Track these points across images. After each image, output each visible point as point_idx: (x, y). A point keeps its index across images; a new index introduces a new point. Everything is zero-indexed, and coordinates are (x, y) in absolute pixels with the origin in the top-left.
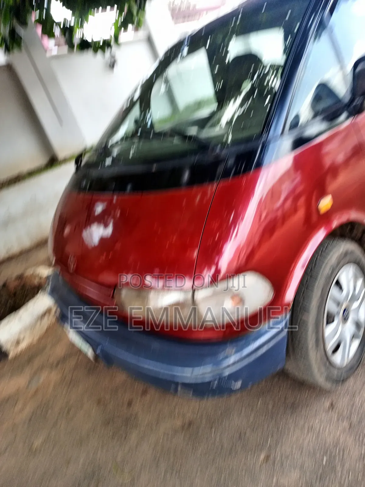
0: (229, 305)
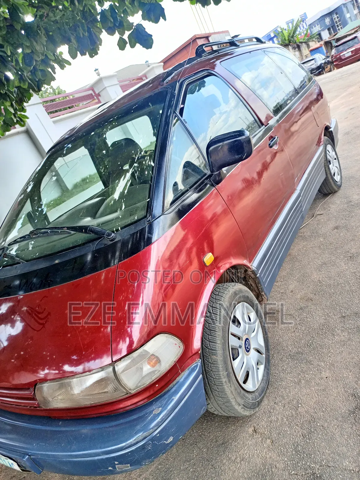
0: (147, 368)
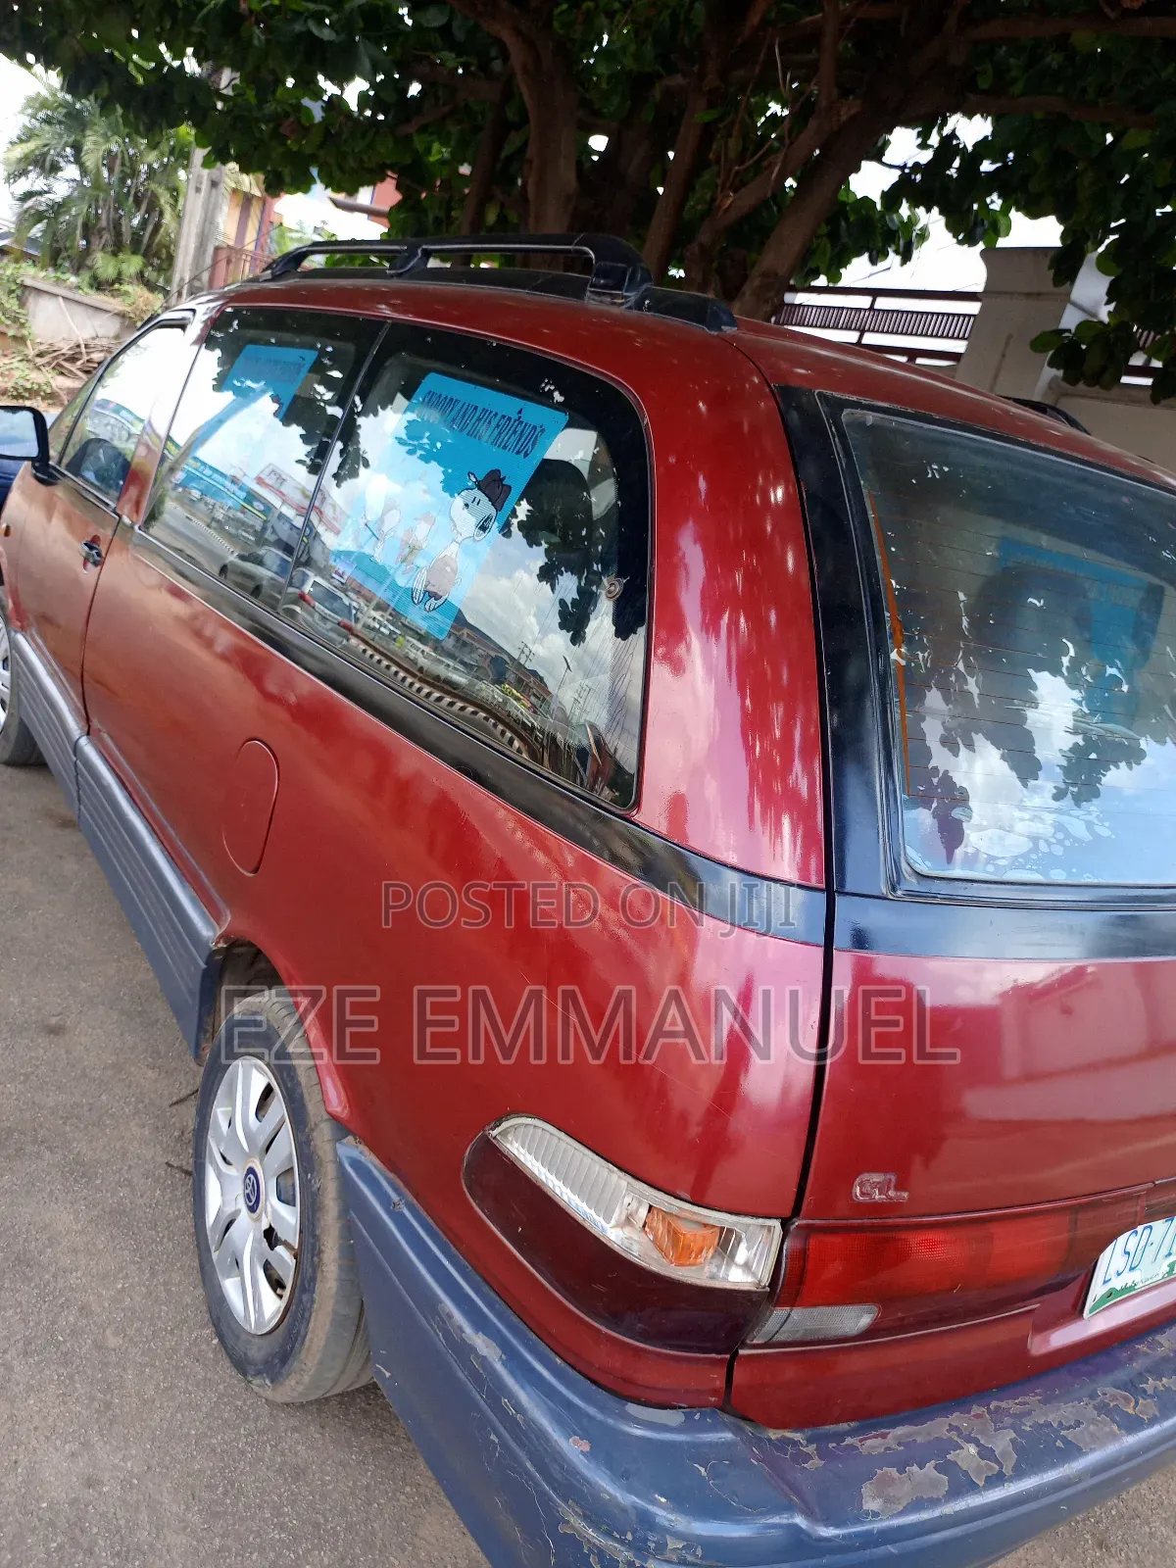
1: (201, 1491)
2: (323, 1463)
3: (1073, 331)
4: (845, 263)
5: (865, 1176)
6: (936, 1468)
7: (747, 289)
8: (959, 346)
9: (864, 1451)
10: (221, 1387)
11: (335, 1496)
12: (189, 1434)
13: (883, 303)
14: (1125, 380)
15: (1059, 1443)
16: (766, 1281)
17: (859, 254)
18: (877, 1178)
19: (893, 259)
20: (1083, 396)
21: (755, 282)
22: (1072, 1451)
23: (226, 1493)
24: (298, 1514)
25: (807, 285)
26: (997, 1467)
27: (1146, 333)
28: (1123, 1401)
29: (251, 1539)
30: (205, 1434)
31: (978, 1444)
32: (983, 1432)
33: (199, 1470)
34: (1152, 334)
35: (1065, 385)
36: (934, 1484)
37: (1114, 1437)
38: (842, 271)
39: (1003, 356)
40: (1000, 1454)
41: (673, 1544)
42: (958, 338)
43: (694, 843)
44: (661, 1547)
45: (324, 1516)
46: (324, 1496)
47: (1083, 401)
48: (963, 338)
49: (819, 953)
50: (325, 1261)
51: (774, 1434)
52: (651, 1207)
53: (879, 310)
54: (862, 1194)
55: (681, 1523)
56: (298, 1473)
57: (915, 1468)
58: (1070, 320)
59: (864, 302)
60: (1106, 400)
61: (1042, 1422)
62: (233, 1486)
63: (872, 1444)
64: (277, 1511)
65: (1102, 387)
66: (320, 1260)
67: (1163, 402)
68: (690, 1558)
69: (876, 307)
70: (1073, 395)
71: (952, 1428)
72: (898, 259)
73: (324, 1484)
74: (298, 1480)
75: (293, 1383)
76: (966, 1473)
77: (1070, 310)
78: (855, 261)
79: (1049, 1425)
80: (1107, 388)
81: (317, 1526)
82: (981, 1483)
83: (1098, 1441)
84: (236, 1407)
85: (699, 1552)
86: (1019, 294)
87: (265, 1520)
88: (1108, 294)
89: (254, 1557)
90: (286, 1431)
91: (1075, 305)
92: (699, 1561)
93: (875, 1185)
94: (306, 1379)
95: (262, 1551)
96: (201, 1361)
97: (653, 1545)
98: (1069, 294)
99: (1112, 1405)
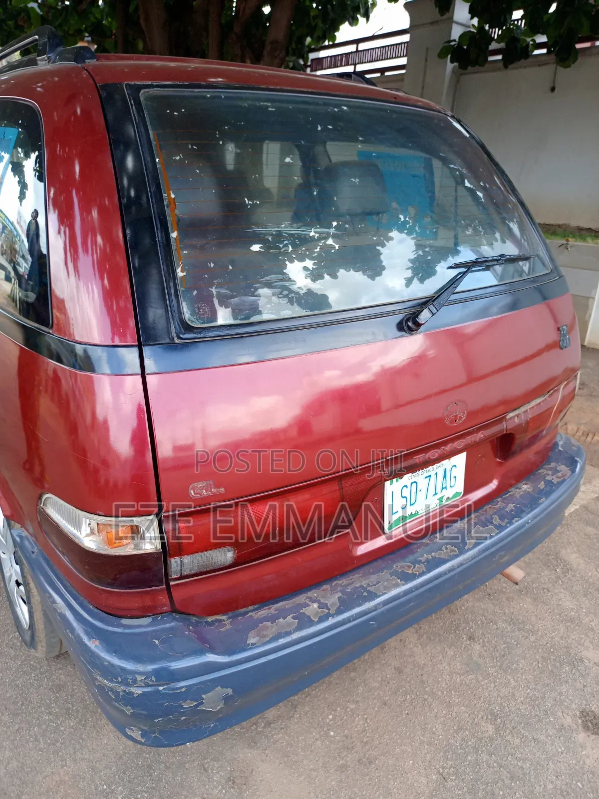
1: (10, 705)
2: (73, 681)
3: (457, 40)
4: (337, 29)
5: (195, 485)
6: (293, 618)
7: (265, 53)
8: (403, 61)
9: (255, 617)
10: (23, 657)
11: (78, 694)
12: (5, 681)
13: (363, 46)
14: (491, 58)
15: (365, 594)
16: (159, 546)
17: (343, 22)
18: (201, 484)
19: (362, 20)
20: (472, 73)
21: (268, 48)
22: (372, 596)
23: (22, 705)
24: (58, 706)
25: (320, 46)
26: (327, 611)
27: (494, 30)
28: (407, 568)
29: (34, 722)
30: (14, 679)
31: (319, 602)
32: (323, 597)
33: (10, 697)
34: (497, 29)
35: (460, 70)
36: (289, 625)
37: (397, 585)
38: (336, 34)
39: (426, 60)
40: (330, 605)
41: (139, 678)
42: (401, 57)
43: (78, 338)
44: (135, 681)
45: (72, 704)
46: (72, 696)
47: (471, 76)
48: (403, 56)
49: (139, 378)
50: (31, 588)
51: (210, 619)
52: (97, 523)
53: (361, 51)
54: (196, 494)
55: (141, 668)
56: (60, 688)
57: (281, 620)
58: (456, 33)
59: (352, 48)
60: (481, 72)
61: (358, 585)
62: (26, 700)
63: (263, 613)
64: (48, 707)
65: (480, 65)
66: (29, 588)
67: (511, 66)
68: (150, 683)
69: (359, 49)
70: (465, 74)
71: (307, 598)
72: (365, 19)
73: (73, 690)
74: (60, 691)
75: (40, 647)
76: (309, 617)
77: (455, 27)
78: (342, 27)
79: (362, 586)
80: (482, 65)
81: (68, 709)
82: (316, 620)
83: (388, 589)
84: (31, 665)
85: (154, 679)
86: (427, 24)
87: (42, 712)
88: (470, 12)
89: (35, 729)
90: (55, 671)
91: (458, 23)
92: (155, 683)
93: (202, 488)
94: (44, 644)
95: (39, 726)
96: (14, 648)
97: (130, 681)
98: (452, 18)
99: (400, 571)
